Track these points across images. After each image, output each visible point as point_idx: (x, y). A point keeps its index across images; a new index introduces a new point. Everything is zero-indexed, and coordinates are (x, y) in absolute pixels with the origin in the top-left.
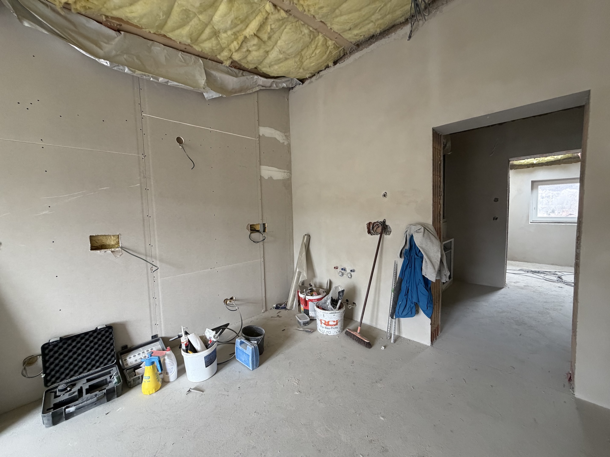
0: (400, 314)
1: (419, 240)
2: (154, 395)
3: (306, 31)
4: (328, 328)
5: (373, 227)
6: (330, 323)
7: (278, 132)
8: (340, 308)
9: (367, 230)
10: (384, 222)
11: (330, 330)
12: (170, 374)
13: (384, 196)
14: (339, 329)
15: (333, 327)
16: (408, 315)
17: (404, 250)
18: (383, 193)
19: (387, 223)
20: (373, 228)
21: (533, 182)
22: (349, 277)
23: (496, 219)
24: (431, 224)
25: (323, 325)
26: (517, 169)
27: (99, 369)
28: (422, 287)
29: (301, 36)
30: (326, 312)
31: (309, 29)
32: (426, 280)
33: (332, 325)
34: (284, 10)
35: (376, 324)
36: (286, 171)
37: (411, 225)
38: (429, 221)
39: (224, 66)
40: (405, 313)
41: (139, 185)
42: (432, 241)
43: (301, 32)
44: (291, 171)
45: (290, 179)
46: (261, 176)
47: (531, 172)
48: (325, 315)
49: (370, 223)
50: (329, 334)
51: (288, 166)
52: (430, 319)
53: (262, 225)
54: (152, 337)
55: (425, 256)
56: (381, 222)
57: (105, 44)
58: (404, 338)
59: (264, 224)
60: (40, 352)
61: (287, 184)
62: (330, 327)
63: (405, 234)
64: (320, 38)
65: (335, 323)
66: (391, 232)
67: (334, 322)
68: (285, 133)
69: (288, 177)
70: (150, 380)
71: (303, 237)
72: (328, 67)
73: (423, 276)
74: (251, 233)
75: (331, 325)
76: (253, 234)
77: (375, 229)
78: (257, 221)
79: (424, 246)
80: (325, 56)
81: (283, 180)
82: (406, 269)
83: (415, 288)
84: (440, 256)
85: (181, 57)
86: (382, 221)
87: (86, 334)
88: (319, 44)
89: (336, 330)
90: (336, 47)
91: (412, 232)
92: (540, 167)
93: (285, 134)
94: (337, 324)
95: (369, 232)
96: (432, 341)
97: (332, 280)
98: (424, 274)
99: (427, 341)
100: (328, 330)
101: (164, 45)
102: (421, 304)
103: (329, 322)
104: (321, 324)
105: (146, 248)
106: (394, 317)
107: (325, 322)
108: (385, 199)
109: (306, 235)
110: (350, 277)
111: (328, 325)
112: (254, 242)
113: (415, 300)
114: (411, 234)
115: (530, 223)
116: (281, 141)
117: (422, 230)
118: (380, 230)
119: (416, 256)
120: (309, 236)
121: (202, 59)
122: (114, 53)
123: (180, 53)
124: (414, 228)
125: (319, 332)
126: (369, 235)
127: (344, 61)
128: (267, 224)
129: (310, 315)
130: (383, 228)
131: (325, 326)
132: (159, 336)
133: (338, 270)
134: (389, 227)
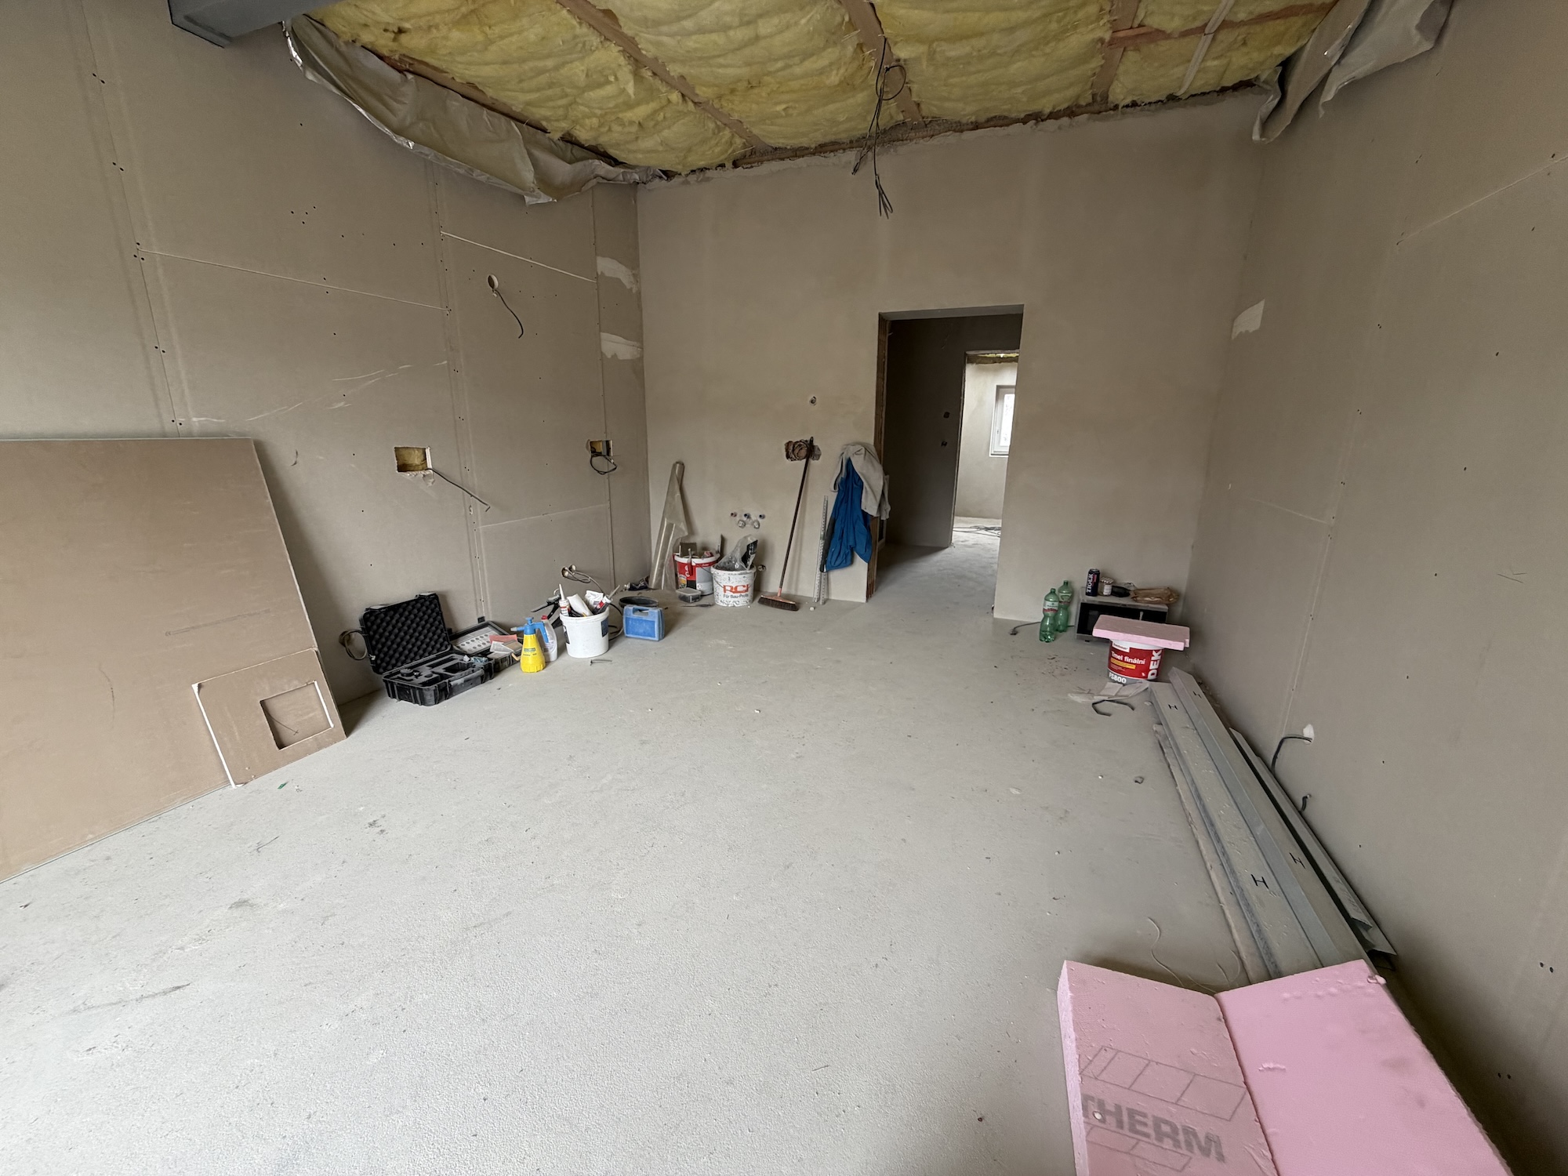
0: (833, 564)
1: (859, 465)
2: (543, 671)
3: (711, 125)
4: (735, 597)
5: (793, 447)
6: (739, 589)
7: (623, 268)
8: (752, 567)
9: (785, 453)
10: (812, 441)
11: (739, 599)
12: (550, 651)
13: (812, 402)
14: (749, 598)
15: (743, 594)
16: (842, 565)
17: (840, 478)
18: (811, 398)
19: (815, 443)
20: (793, 450)
21: (999, 387)
22: (755, 527)
23: (945, 445)
24: (873, 444)
25: (729, 593)
26: (979, 363)
27: (432, 656)
28: (860, 526)
29: (703, 130)
30: (734, 572)
31: (716, 123)
32: (865, 515)
33: (742, 592)
34: (693, 102)
35: (796, 589)
36: (635, 343)
37: (848, 445)
38: (871, 441)
39: (550, 139)
40: (838, 563)
41: (446, 362)
42: (873, 465)
43: (704, 126)
44: (642, 344)
45: (641, 359)
46: (602, 352)
47: (996, 371)
48: (731, 577)
49: (788, 444)
50: (736, 606)
51: (636, 334)
52: (867, 564)
53: (605, 444)
54: (479, 619)
55: (865, 484)
56: (806, 441)
57: (395, 103)
58: (834, 600)
59: (608, 443)
60: (357, 626)
61: (637, 368)
62: (738, 594)
63: (840, 458)
64: (727, 133)
65: (745, 588)
66: (819, 456)
67: (744, 586)
68: (633, 269)
69: (639, 356)
70: (535, 652)
71: (671, 466)
72: (722, 166)
73: (863, 511)
74: (592, 457)
75: (739, 592)
76: (594, 459)
77: (796, 451)
78: (598, 436)
79: (864, 472)
80: (726, 155)
81: (632, 360)
82: (841, 504)
83: (852, 528)
84: (882, 483)
85: (486, 119)
86: (808, 439)
87: (408, 603)
88: (724, 140)
89: (746, 599)
90: (744, 146)
91: (850, 455)
92: (1009, 364)
93: (634, 272)
94: (747, 591)
95: (788, 457)
96: (867, 597)
97: (725, 536)
98: (863, 508)
99: (862, 598)
100: (736, 599)
101: (463, 96)
102: (858, 547)
103: (736, 588)
104: (725, 592)
105: (461, 473)
106: (825, 570)
107: (732, 588)
108: (813, 408)
109: (677, 463)
110: (757, 526)
111: (736, 592)
112: (598, 472)
113: (851, 543)
114: (848, 457)
115: (990, 456)
116: (628, 286)
117: (863, 451)
118: (803, 452)
119: (855, 485)
120: (682, 465)
121: (518, 123)
122: (408, 121)
123: (485, 112)
124: (852, 449)
125: (721, 604)
126: (788, 461)
127: (752, 167)
128: (611, 442)
129: (697, 588)
130: (809, 450)
131: (732, 594)
132: (487, 620)
133: (738, 518)
134: (819, 449)
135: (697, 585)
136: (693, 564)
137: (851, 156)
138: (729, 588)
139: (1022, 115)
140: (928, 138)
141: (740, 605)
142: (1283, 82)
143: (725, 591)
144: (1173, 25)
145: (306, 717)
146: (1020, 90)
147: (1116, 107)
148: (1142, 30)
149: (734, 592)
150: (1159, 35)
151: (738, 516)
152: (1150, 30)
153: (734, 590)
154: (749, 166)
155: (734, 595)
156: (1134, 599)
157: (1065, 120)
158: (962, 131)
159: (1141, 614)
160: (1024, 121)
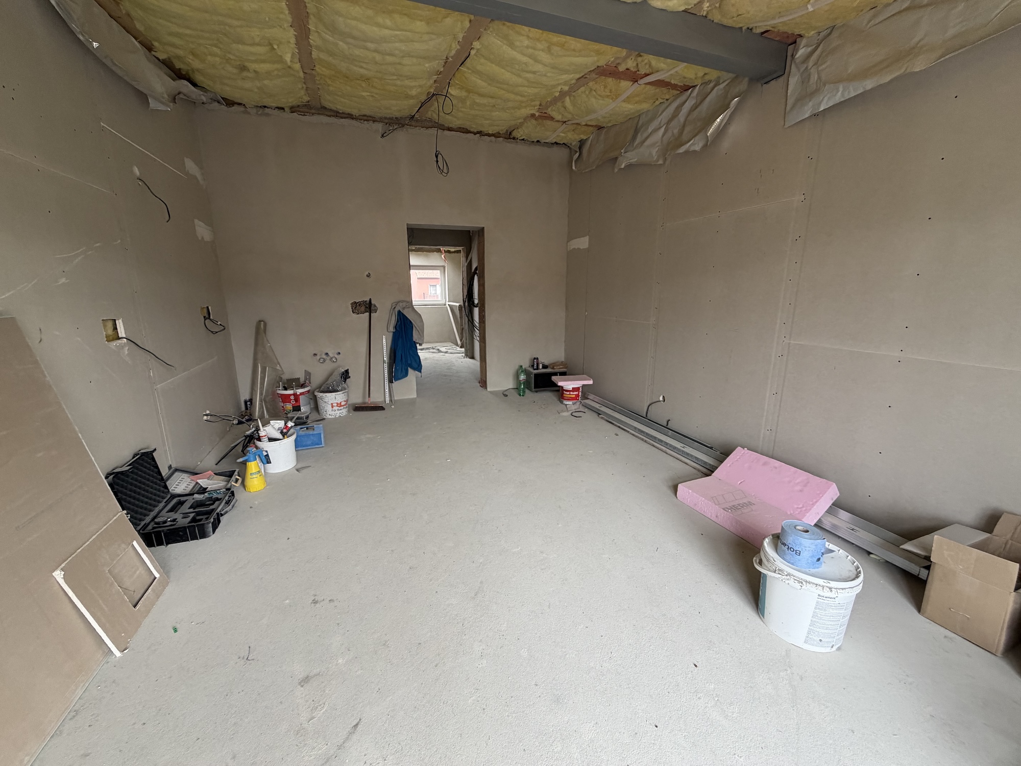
0: (396, 377)
1: (408, 314)
5: (357, 306)
6: (343, 404)
7: (197, 168)
9: (351, 310)
10: (370, 300)
11: (343, 411)
13: (368, 276)
15: (345, 407)
16: (404, 376)
17: (395, 323)
18: (366, 273)
20: (358, 308)
22: (333, 362)
27: (162, 504)
30: (339, 393)
34: (303, 72)
36: (211, 228)
37: (398, 302)
40: (402, 376)
41: (119, 241)
44: (214, 229)
45: (214, 241)
46: (196, 237)
48: (337, 396)
49: (352, 304)
50: (341, 415)
53: (207, 309)
55: (414, 325)
56: (366, 301)
58: (398, 400)
61: (213, 248)
62: (342, 407)
63: (392, 310)
66: (378, 310)
67: (345, 401)
69: (213, 238)
71: (254, 324)
72: (281, 108)
73: (414, 342)
74: (204, 320)
76: (206, 322)
77: (360, 308)
81: (211, 242)
83: (408, 352)
87: (135, 462)
89: (346, 410)
90: (307, 101)
94: (347, 404)
95: (355, 312)
96: (417, 394)
98: (414, 340)
99: (413, 395)
100: (341, 411)
103: (341, 403)
105: (141, 339)
106: (391, 382)
109: (262, 320)
110: (335, 361)
114: (399, 310)
118: (365, 308)
119: (407, 326)
120: (265, 323)
124: (402, 305)
125: (330, 417)
126: (355, 315)
127: (304, 115)
128: (210, 308)
129: (302, 411)
130: (368, 307)
131: (338, 408)
132: (174, 466)
133: (318, 357)
134: (375, 306)
135: (302, 408)
136: (298, 393)
137: (379, 127)
138: (336, 405)
139: (475, 131)
140: (425, 128)
141: (344, 414)
142: (580, 148)
143: (332, 407)
144: (558, 117)
145: (135, 576)
146: (487, 122)
147: (514, 138)
148: (545, 115)
149: (339, 407)
150: (552, 119)
151: (318, 355)
152: (549, 116)
153: (339, 405)
154: (303, 114)
155: (340, 408)
156: (553, 368)
157: (493, 138)
158: (444, 130)
159: (558, 374)
160: (475, 134)
